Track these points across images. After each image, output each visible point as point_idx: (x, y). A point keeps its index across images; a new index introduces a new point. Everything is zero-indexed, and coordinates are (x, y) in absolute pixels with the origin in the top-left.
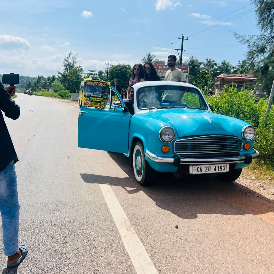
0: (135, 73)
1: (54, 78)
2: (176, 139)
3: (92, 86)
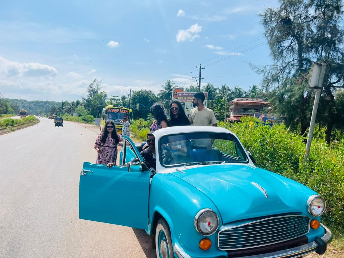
1: (78, 103)
2: (221, 226)
3: (114, 113)
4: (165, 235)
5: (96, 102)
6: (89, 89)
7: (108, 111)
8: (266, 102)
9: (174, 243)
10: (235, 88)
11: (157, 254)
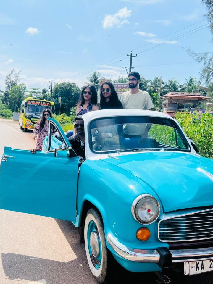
0: (85, 98)
2: (162, 215)
3: (34, 106)
4: (96, 226)
5: (14, 95)
6: (7, 81)
7: (28, 104)
8: (204, 97)
9: (107, 233)
10: (170, 81)
11: (86, 248)
